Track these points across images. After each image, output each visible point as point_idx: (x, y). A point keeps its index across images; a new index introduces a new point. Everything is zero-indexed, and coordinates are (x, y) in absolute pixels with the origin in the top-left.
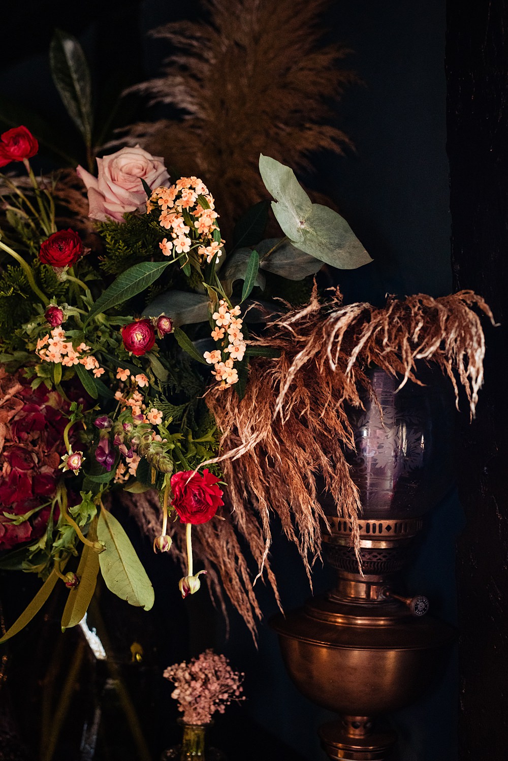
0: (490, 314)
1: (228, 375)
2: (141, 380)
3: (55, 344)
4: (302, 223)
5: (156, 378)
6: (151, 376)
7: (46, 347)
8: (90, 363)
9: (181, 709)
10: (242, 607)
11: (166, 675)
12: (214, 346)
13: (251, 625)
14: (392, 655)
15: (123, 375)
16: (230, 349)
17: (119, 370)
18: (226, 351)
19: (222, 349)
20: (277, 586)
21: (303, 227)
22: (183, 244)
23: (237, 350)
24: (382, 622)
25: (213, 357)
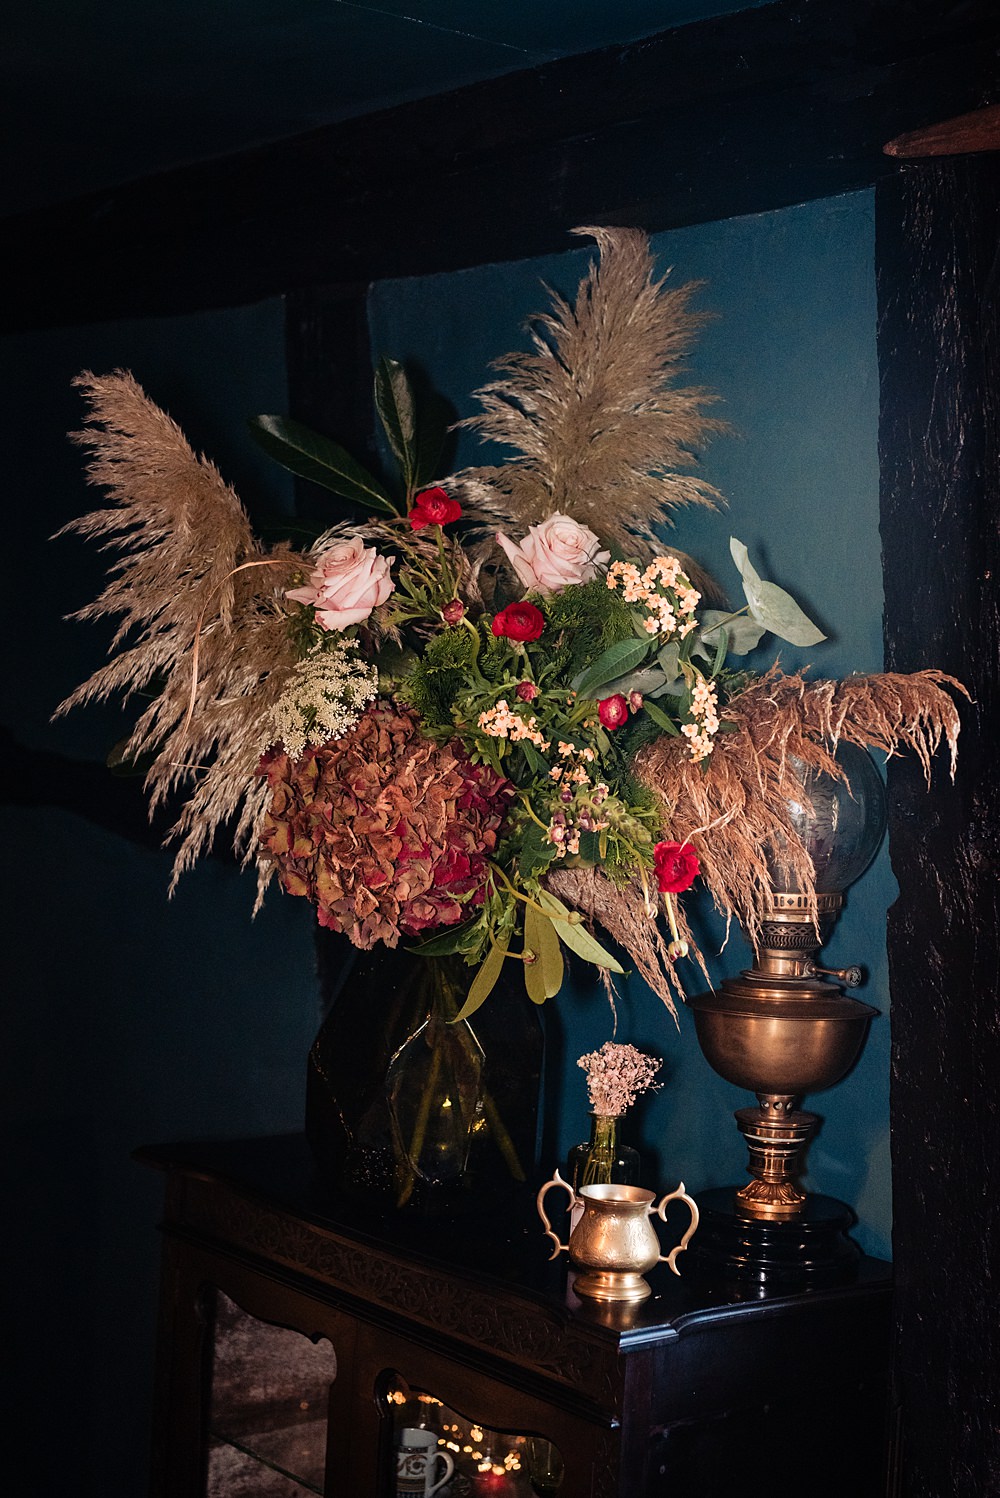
0: (967, 693)
1: (702, 747)
2: (588, 755)
3: (502, 718)
4: (758, 601)
5: (600, 752)
6: (595, 750)
7: (493, 721)
8: (538, 739)
9: (592, 1102)
10: (661, 990)
11: (580, 1063)
12: (691, 719)
13: (672, 1008)
14: (821, 1024)
15: (566, 750)
16: (706, 723)
17: (561, 744)
18: (703, 725)
19: (698, 723)
20: (706, 964)
21: (758, 604)
22: (669, 623)
23: (712, 724)
24: (807, 996)
25: (690, 730)
